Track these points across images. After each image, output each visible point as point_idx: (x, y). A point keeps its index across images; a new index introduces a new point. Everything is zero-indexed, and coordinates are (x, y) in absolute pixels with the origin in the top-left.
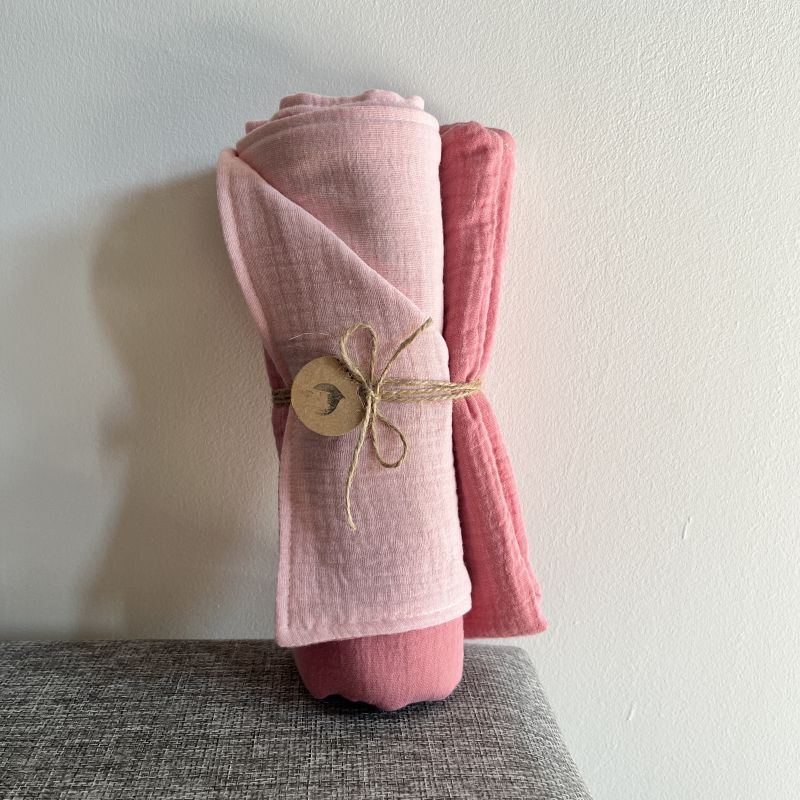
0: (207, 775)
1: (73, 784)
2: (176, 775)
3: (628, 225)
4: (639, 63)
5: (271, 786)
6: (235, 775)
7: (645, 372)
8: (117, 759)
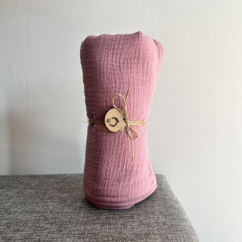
3: (183, 72)
4: (183, 35)
7: (190, 106)
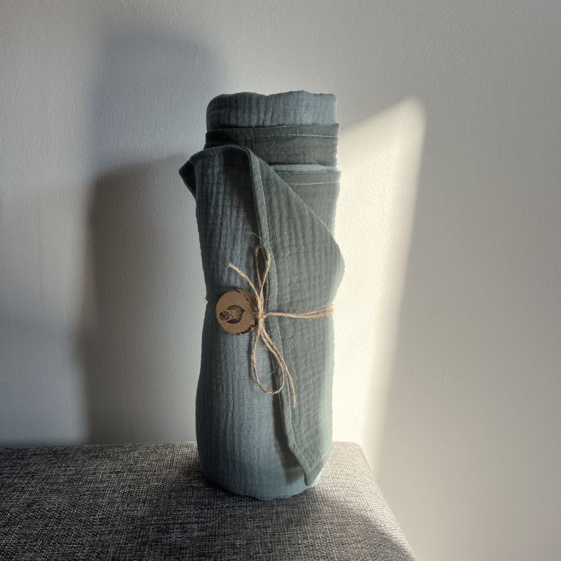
0: (196, 504)
1: (128, 509)
2: (179, 503)
5: (228, 507)
6: (210, 504)
8: (149, 498)
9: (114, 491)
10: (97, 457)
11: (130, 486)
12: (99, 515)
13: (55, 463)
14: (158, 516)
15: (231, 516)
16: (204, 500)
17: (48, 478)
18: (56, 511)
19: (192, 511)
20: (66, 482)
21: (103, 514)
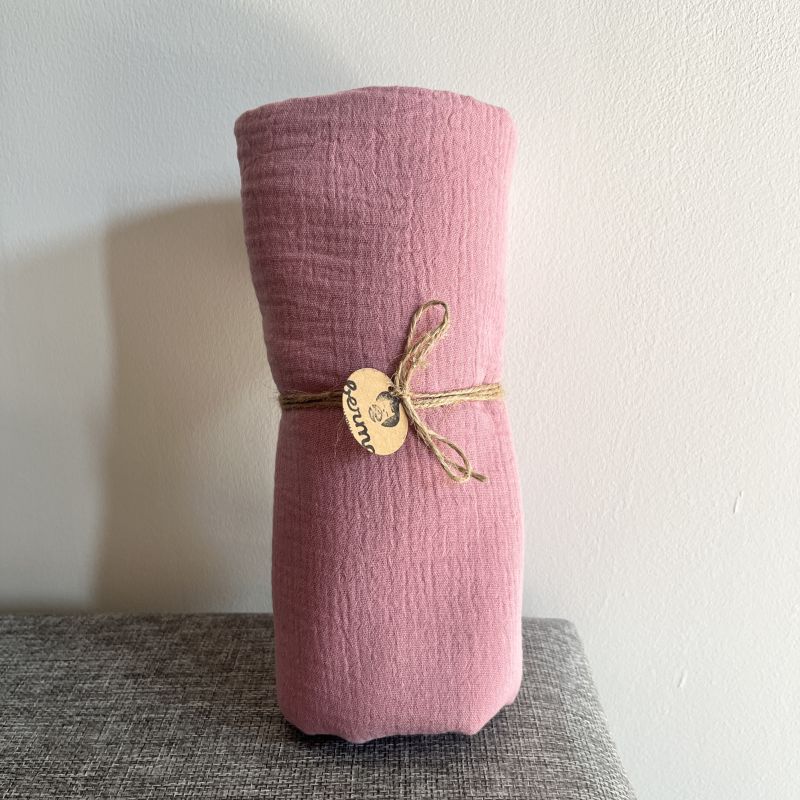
1: (140, 759)
2: (231, 751)
5: (318, 764)
6: (285, 753)
9: (123, 718)
10: (109, 641)
11: (152, 708)
12: (86, 770)
13: (37, 652)
14: (187, 779)
15: (320, 783)
16: (277, 745)
17: (19, 681)
18: (15, 756)
19: (251, 769)
20: (46, 693)
21: (92, 770)
